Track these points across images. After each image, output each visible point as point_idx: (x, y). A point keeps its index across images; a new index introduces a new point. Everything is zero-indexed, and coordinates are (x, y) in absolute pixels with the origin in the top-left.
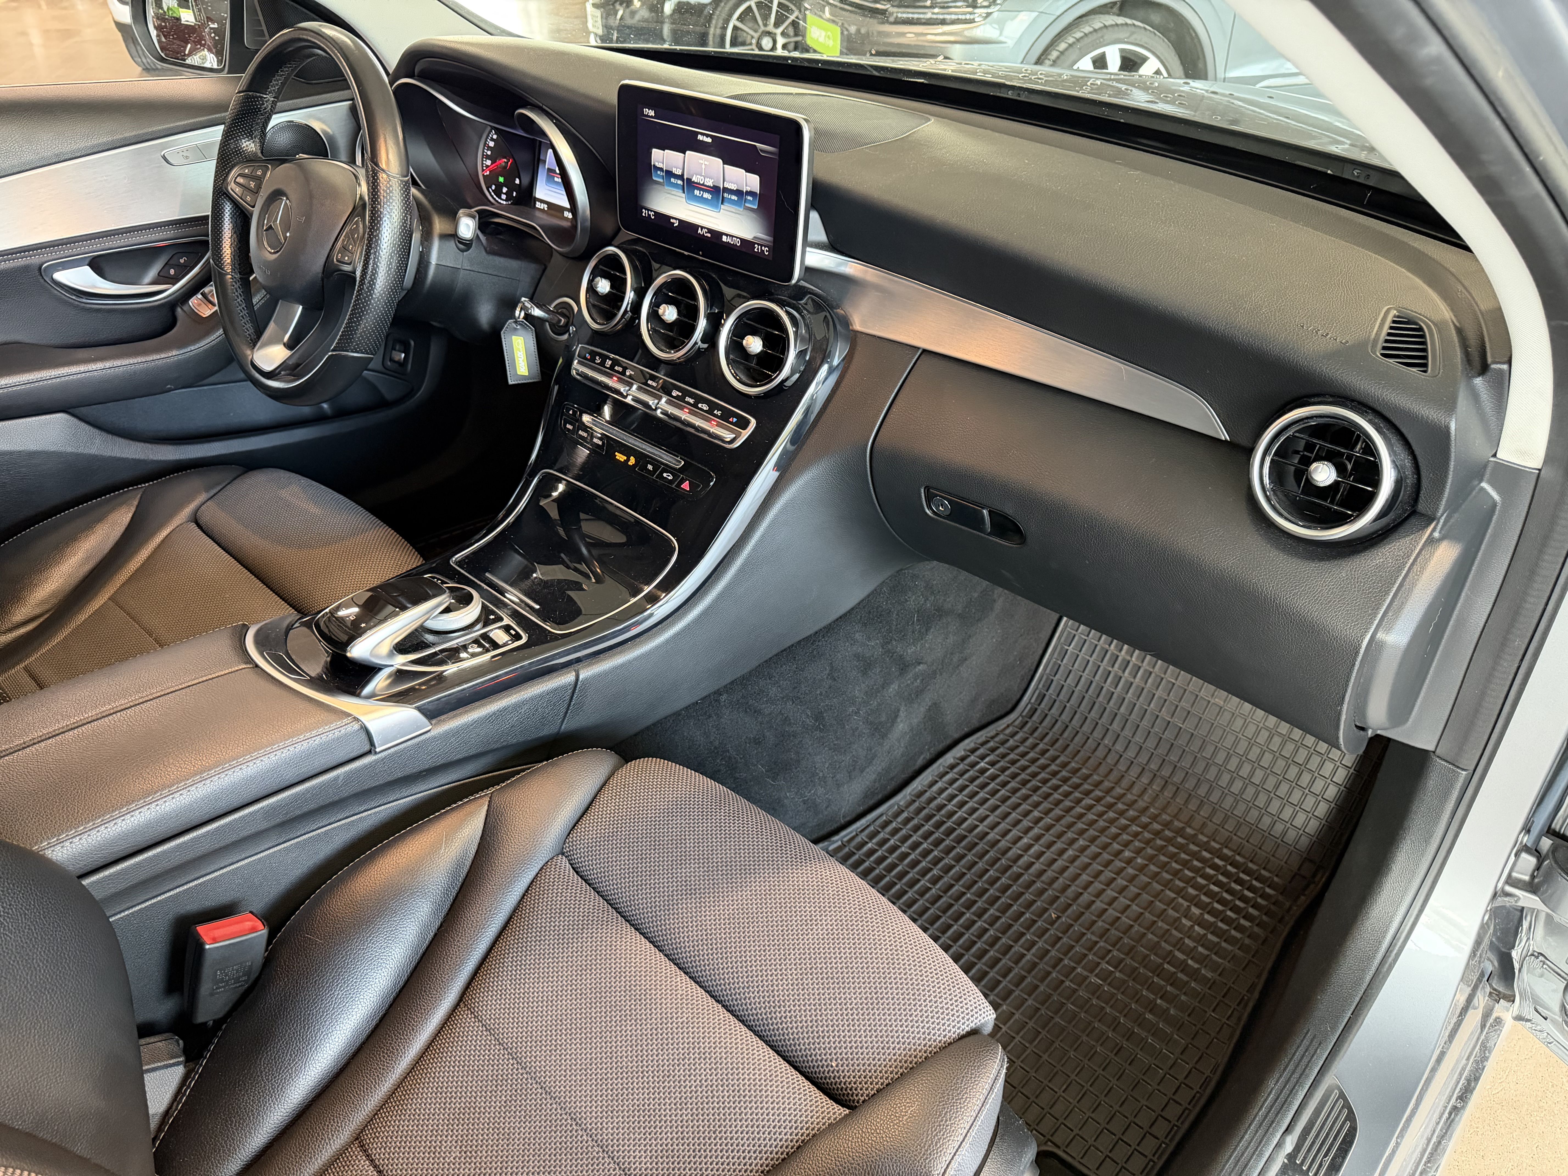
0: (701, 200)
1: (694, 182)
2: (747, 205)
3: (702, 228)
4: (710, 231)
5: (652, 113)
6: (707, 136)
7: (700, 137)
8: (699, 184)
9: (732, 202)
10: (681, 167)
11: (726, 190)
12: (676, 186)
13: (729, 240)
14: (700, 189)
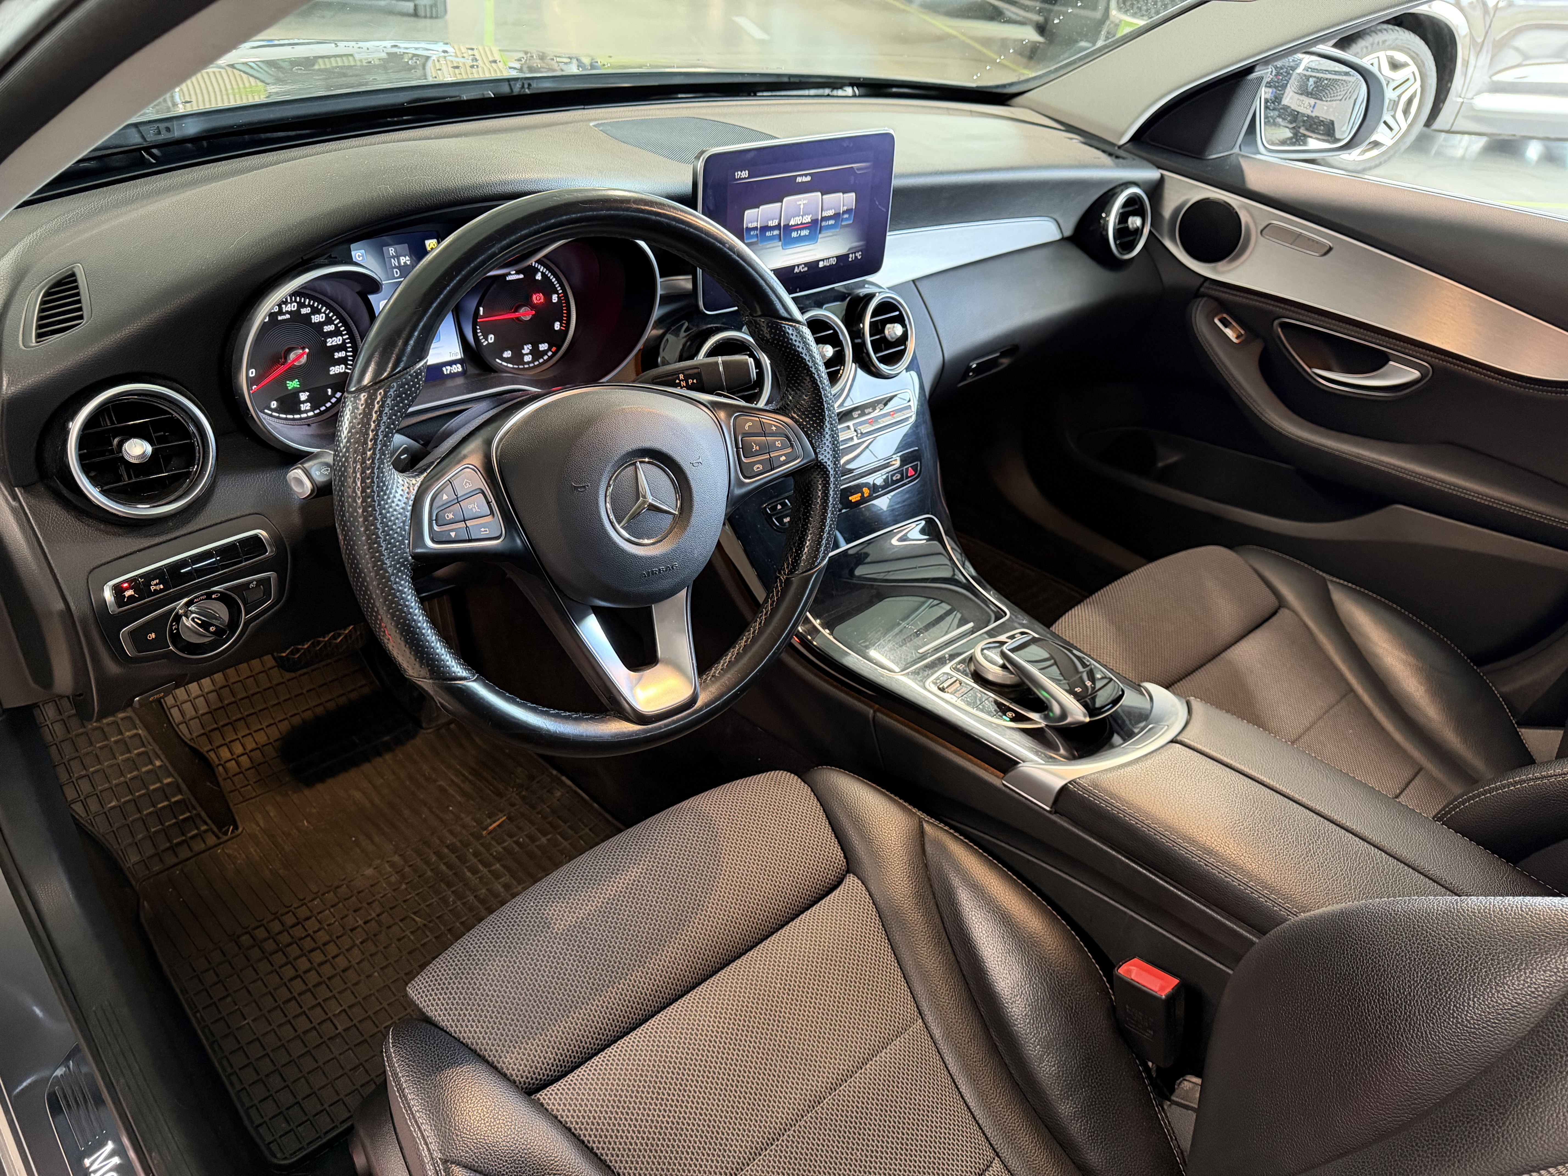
0: (800, 239)
1: (792, 226)
2: (844, 223)
3: (798, 266)
4: (806, 264)
5: (745, 174)
6: (806, 175)
7: (799, 180)
8: (798, 225)
9: (829, 227)
10: (778, 216)
11: (824, 219)
12: (772, 238)
13: (826, 263)
14: (797, 230)
